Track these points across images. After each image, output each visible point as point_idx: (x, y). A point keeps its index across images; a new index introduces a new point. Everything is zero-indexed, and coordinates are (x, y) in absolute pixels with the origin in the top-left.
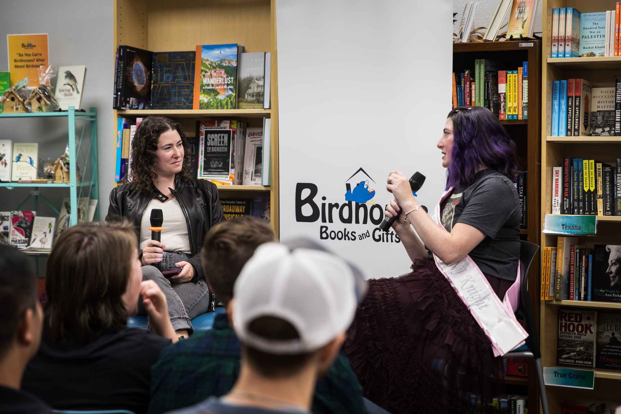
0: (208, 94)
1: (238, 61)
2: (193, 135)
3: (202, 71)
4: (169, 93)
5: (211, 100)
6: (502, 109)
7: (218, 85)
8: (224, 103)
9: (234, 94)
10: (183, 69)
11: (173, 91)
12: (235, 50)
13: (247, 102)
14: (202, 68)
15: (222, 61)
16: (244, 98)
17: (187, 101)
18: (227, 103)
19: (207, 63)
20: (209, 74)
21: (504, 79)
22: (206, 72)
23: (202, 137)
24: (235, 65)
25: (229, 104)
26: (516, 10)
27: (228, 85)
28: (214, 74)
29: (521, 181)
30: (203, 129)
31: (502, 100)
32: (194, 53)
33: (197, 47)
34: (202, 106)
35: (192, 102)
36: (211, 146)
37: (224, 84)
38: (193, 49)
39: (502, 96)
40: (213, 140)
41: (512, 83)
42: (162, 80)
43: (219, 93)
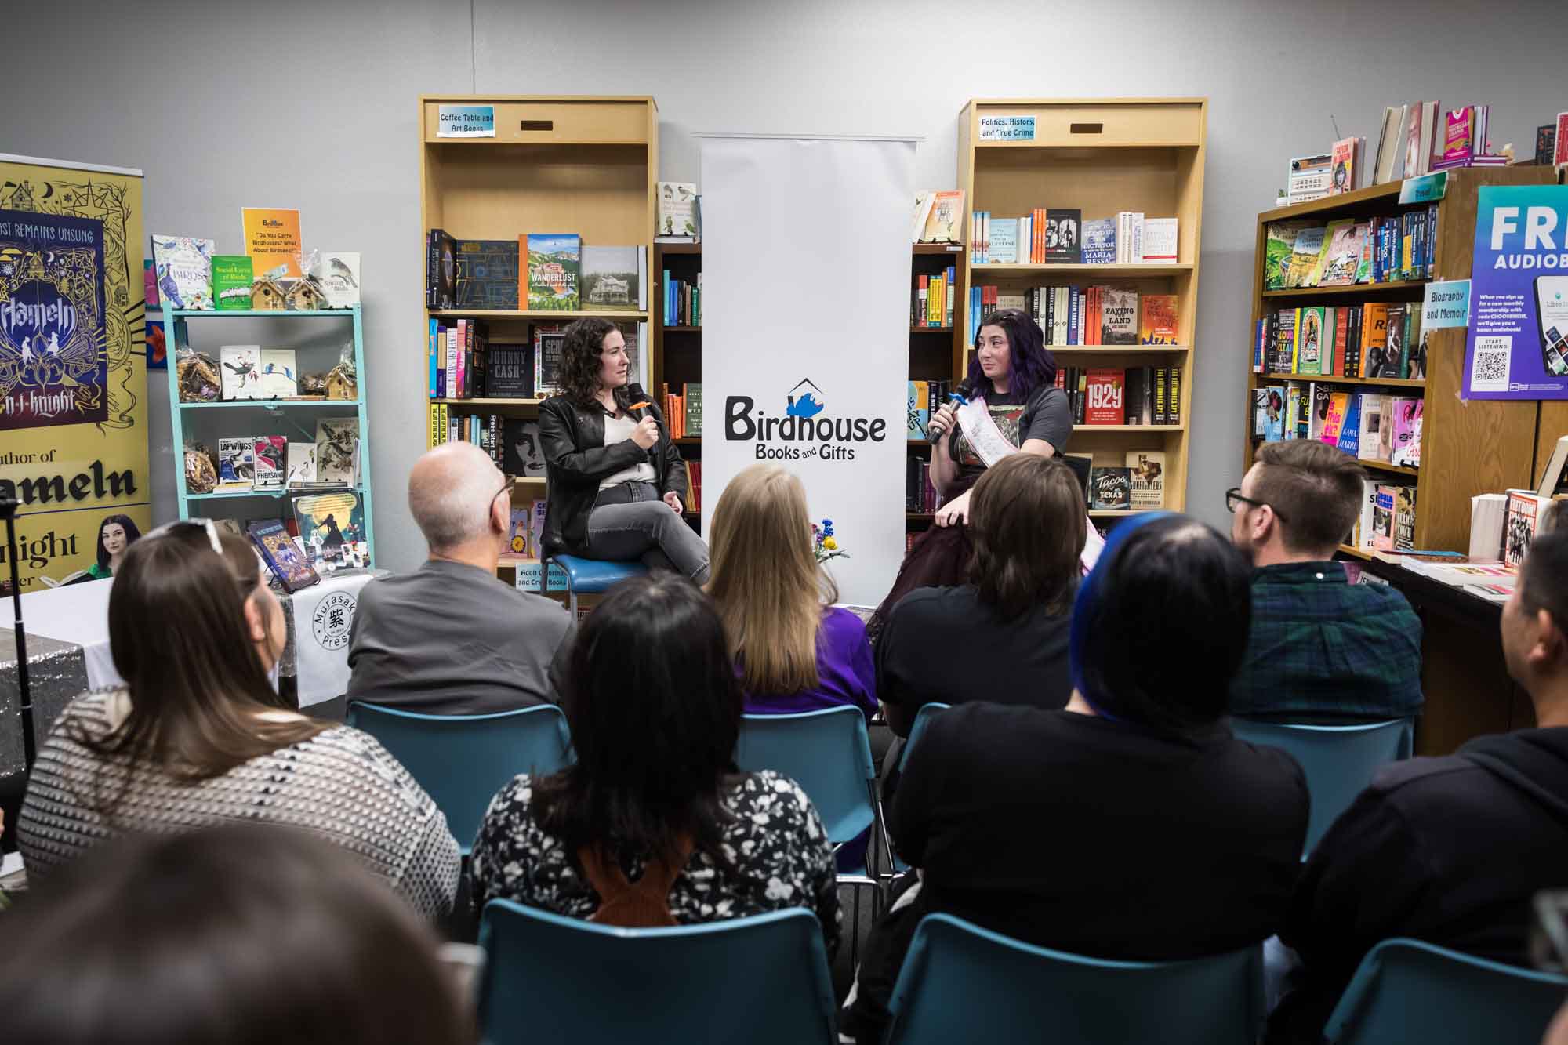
0: (539, 292)
1: (580, 256)
2: (525, 341)
3: (529, 265)
4: (483, 291)
5: (545, 300)
6: (923, 316)
7: (554, 283)
8: (563, 303)
9: (577, 294)
10: (503, 262)
11: (488, 288)
12: (575, 242)
13: (592, 303)
14: (530, 262)
15: (557, 254)
16: (588, 298)
17: (510, 300)
18: (567, 304)
19: (537, 256)
20: (540, 268)
21: (926, 283)
22: (535, 267)
23: (538, 345)
24: (577, 259)
25: (571, 305)
26: (936, 211)
27: (568, 282)
28: (547, 269)
29: (941, 390)
30: (539, 335)
31: (923, 306)
32: (517, 243)
33: (520, 236)
34: (531, 307)
35: (516, 301)
36: (551, 354)
37: (562, 282)
38: (516, 238)
39: (923, 302)
40: (554, 347)
41: (935, 289)
42: (472, 274)
43: (555, 292)
